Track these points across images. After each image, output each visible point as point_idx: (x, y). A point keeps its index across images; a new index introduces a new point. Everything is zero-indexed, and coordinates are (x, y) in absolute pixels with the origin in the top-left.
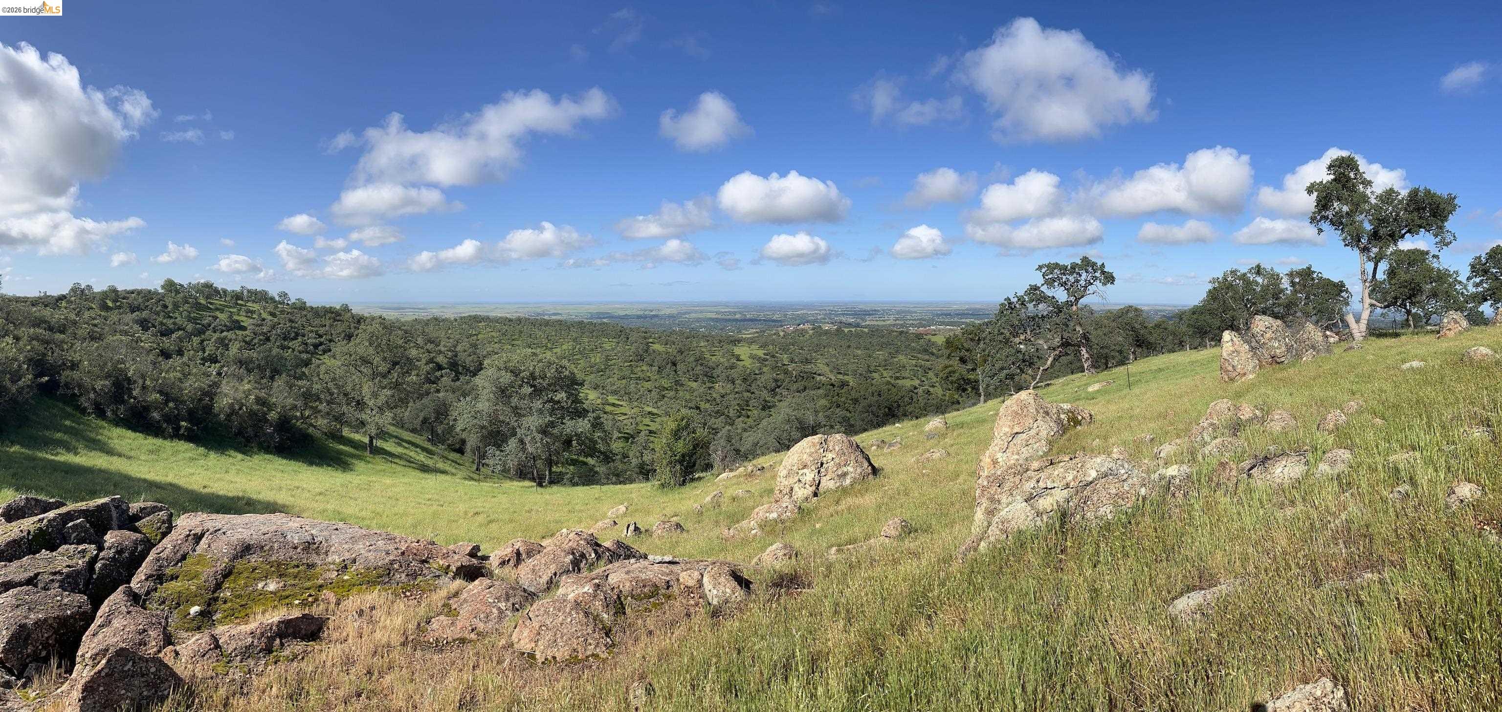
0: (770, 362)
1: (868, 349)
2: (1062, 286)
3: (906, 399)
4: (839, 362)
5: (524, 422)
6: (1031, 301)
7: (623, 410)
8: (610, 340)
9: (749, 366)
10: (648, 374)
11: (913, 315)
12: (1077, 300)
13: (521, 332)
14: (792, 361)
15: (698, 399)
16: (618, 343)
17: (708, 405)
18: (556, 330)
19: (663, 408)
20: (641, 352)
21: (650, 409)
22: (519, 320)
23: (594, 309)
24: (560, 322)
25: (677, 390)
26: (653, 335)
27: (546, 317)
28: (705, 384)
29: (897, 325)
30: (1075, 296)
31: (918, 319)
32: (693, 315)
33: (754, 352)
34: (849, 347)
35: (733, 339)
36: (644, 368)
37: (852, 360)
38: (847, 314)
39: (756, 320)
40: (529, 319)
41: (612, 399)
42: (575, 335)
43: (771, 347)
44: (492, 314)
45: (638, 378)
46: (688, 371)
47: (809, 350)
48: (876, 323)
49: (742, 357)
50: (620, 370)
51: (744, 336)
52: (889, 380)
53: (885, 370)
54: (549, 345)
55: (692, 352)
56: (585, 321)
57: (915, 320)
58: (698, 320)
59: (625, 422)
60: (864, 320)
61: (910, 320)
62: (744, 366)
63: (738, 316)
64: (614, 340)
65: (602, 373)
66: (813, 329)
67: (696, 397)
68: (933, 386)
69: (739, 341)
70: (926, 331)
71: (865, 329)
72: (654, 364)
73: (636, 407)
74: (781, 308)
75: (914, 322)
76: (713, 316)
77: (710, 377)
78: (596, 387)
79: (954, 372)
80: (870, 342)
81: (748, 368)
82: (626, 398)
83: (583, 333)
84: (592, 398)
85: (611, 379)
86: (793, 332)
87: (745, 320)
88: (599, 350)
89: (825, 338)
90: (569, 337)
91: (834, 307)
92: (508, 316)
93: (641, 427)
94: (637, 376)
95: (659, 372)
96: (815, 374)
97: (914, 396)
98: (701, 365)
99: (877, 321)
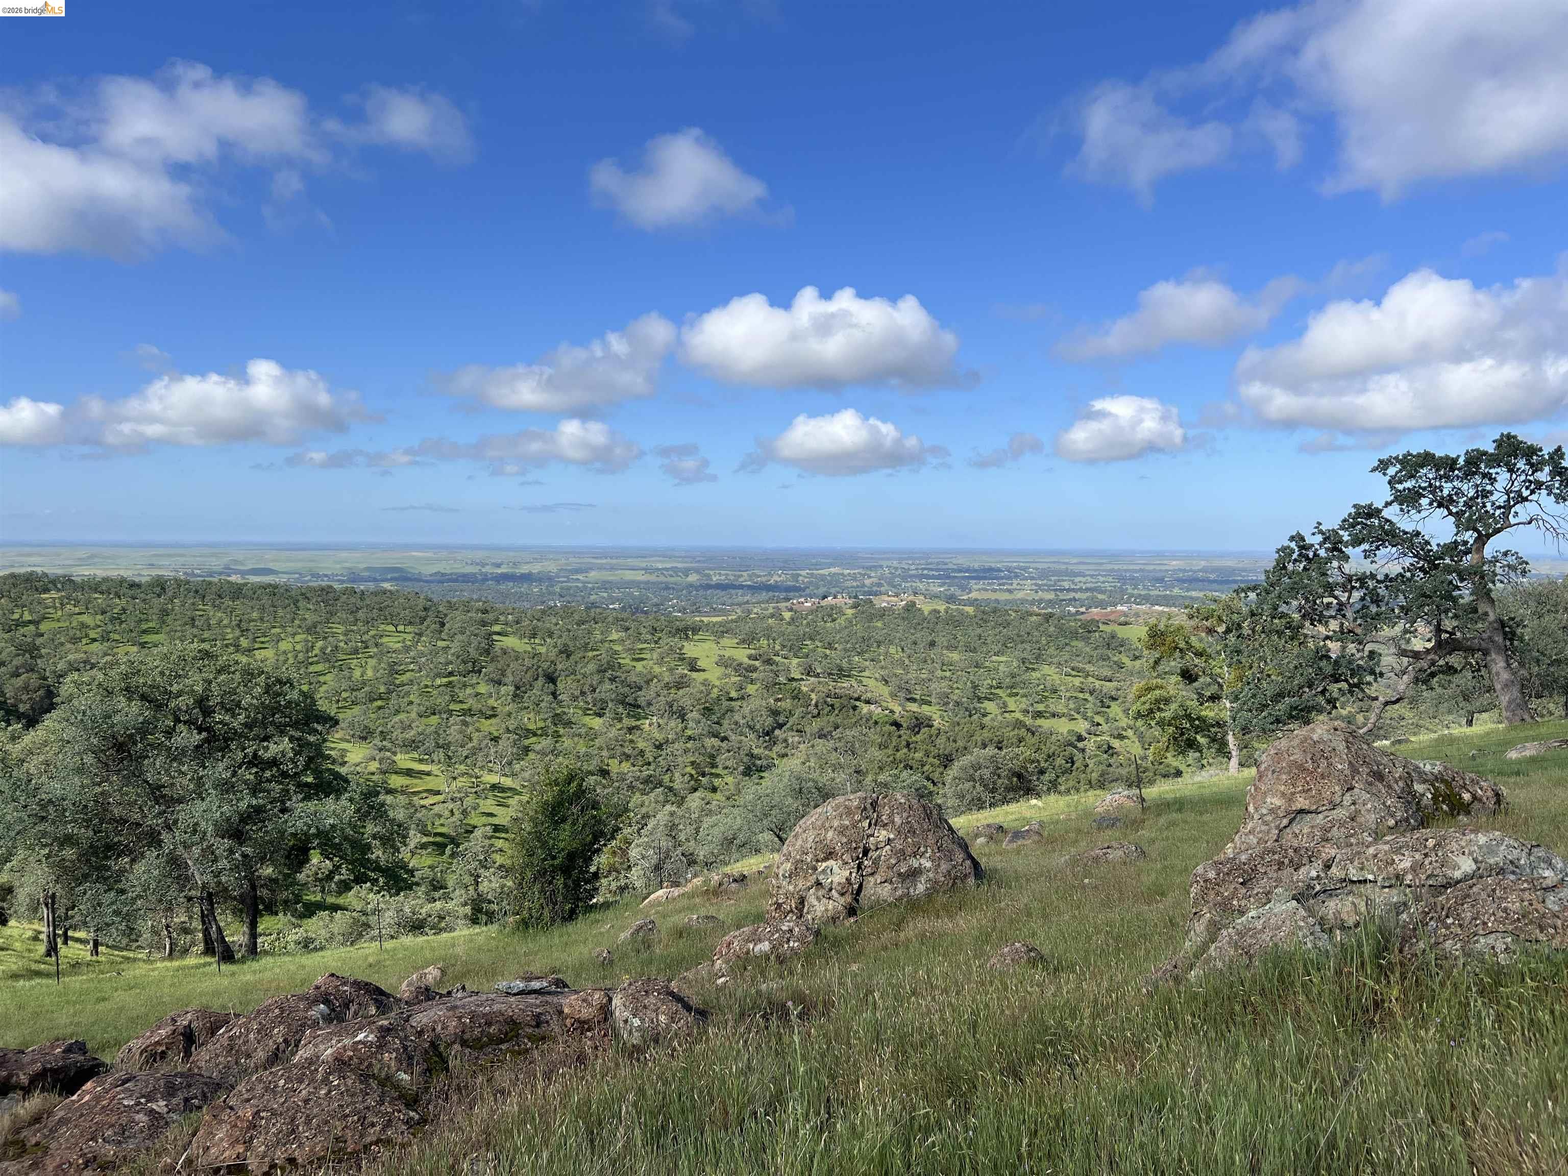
0: (762, 673)
1: (974, 650)
2: (1440, 505)
3: (1059, 761)
4: (910, 676)
5: (182, 815)
6: (1356, 542)
7: (430, 783)
8: (401, 628)
9: (717, 683)
10: (492, 702)
11: (1077, 579)
12: (1482, 540)
13: (165, 613)
14: (809, 671)
15: (605, 753)
16: (420, 635)
17: (626, 767)
18: (263, 609)
19: (527, 775)
20: (473, 653)
21: (494, 779)
22: (160, 586)
23: (359, 561)
24: (273, 590)
25: (557, 736)
26: (502, 618)
27: (233, 578)
28: (620, 720)
29: (1041, 601)
30: (1475, 530)
31: (1087, 590)
32: (593, 575)
33: (728, 653)
34: (932, 644)
35: (681, 625)
36: (483, 689)
37: (939, 673)
38: (928, 577)
39: (734, 587)
40: (188, 582)
41: (403, 760)
42: (310, 618)
43: (764, 642)
44: (82, 572)
45: (468, 712)
46: (583, 693)
47: (846, 650)
48: (993, 596)
49: (701, 664)
50: (425, 692)
51: (705, 619)
52: (1022, 718)
53: (1010, 695)
54: (244, 643)
55: (590, 654)
56: (336, 586)
57: (1081, 590)
58: (605, 586)
59: (436, 809)
60: (965, 588)
61: (1069, 590)
62: (705, 683)
63: (693, 578)
64: (409, 629)
65: (379, 703)
66: (855, 606)
67: (600, 748)
68: (1121, 737)
69: (696, 630)
70: (1106, 614)
71: (967, 609)
72: (506, 680)
73: (463, 775)
74: (786, 561)
75: (1078, 595)
76: (640, 576)
77: (634, 708)
78: (365, 736)
79: (1167, 701)
80: (980, 637)
81: (714, 686)
82: (440, 755)
83: (332, 614)
84: (358, 760)
85: (402, 716)
86: (811, 612)
87: (709, 587)
88: (373, 650)
89: (879, 624)
90: (297, 622)
91: (900, 560)
92: (127, 574)
93: (474, 819)
94: (465, 706)
95: (516, 697)
96: (858, 699)
97: (1078, 756)
98: (613, 680)
99: (995, 591)
